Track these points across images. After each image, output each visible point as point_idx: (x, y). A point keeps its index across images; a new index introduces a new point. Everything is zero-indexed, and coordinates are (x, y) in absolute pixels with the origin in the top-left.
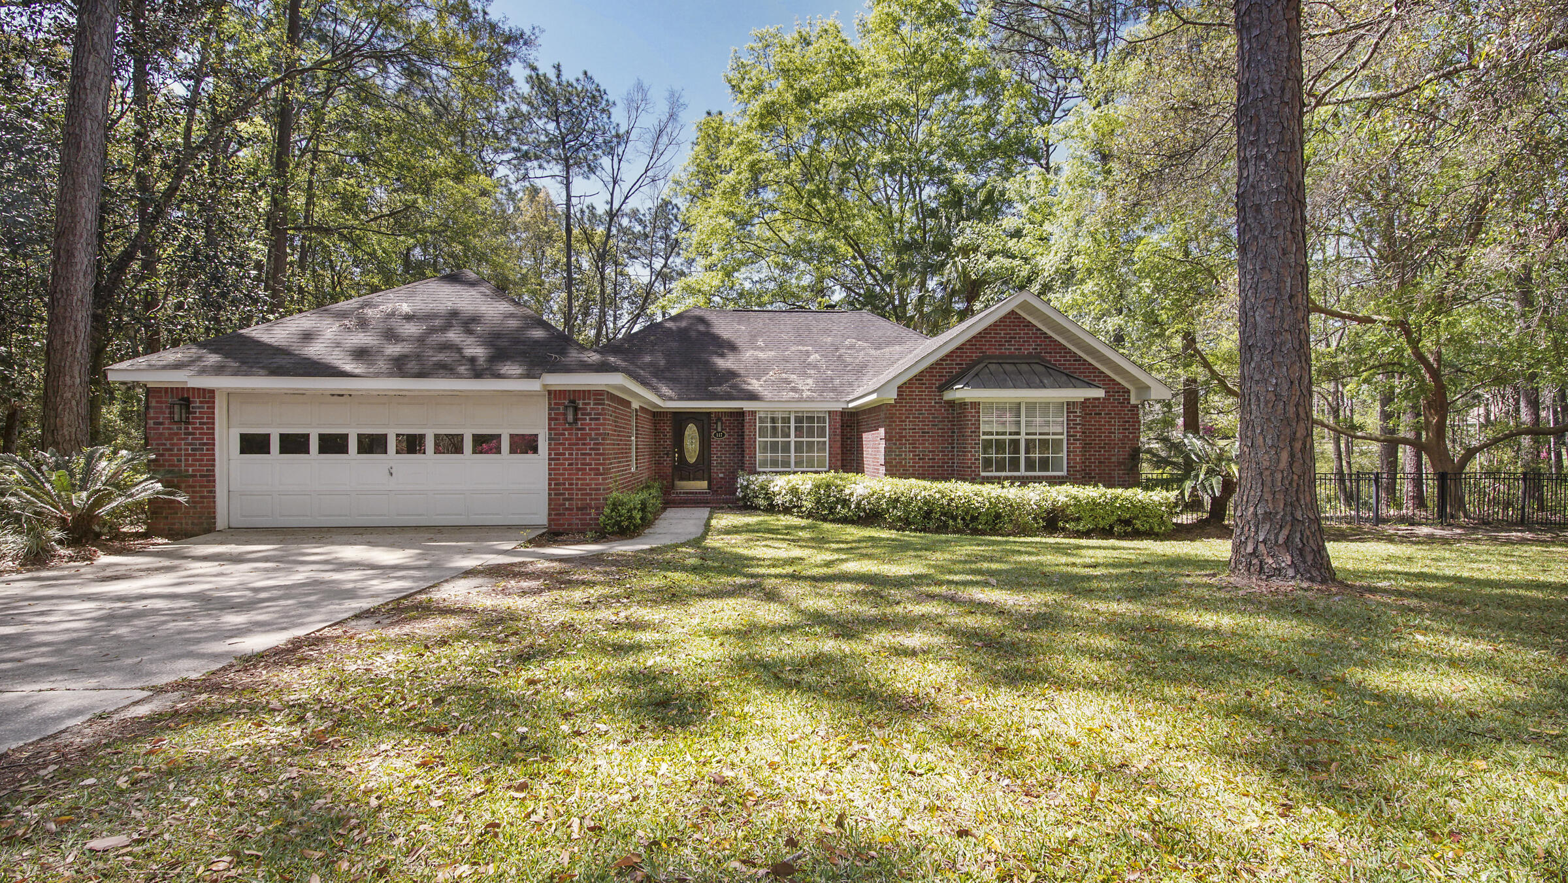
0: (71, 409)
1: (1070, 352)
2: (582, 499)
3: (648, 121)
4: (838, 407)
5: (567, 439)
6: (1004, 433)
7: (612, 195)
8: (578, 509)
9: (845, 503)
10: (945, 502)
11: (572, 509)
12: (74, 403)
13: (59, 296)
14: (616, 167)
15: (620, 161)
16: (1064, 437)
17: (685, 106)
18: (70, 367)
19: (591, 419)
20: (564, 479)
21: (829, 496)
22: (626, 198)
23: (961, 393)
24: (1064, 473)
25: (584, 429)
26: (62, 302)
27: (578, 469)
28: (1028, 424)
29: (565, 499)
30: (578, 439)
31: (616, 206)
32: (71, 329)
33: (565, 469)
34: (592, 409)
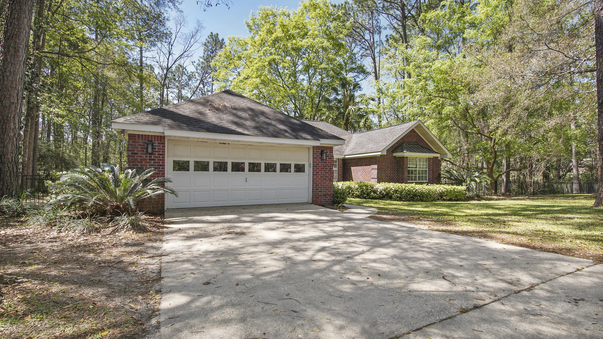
0: (13, 143)
1: (424, 141)
2: (325, 191)
3: (187, 30)
4: (342, 157)
5: (320, 166)
6: (413, 168)
7: (168, 59)
8: (324, 195)
9: (375, 192)
10: (414, 191)
11: (321, 196)
12: (15, 139)
13: (8, 74)
14: (170, 47)
15: (172, 46)
16: (427, 169)
17: (204, 28)
18: (14, 117)
19: (329, 158)
20: (319, 183)
21: (367, 189)
22: (175, 62)
23: (406, 154)
24: (427, 181)
25: (326, 162)
26: (10, 78)
27: (325, 179)
28: (420, 165)
29: (319, 192)
30: (324, 167)
31: (170, 66)
32: (15, 95)
33: (319, 179)
34: (329, 154)
